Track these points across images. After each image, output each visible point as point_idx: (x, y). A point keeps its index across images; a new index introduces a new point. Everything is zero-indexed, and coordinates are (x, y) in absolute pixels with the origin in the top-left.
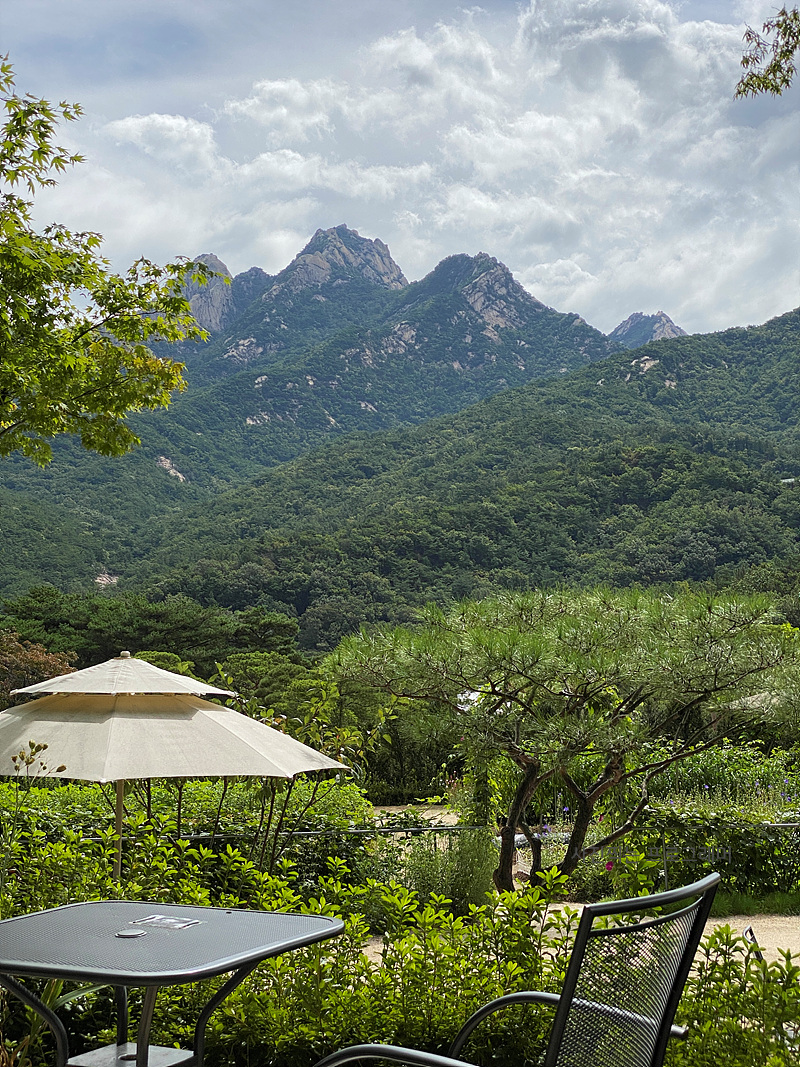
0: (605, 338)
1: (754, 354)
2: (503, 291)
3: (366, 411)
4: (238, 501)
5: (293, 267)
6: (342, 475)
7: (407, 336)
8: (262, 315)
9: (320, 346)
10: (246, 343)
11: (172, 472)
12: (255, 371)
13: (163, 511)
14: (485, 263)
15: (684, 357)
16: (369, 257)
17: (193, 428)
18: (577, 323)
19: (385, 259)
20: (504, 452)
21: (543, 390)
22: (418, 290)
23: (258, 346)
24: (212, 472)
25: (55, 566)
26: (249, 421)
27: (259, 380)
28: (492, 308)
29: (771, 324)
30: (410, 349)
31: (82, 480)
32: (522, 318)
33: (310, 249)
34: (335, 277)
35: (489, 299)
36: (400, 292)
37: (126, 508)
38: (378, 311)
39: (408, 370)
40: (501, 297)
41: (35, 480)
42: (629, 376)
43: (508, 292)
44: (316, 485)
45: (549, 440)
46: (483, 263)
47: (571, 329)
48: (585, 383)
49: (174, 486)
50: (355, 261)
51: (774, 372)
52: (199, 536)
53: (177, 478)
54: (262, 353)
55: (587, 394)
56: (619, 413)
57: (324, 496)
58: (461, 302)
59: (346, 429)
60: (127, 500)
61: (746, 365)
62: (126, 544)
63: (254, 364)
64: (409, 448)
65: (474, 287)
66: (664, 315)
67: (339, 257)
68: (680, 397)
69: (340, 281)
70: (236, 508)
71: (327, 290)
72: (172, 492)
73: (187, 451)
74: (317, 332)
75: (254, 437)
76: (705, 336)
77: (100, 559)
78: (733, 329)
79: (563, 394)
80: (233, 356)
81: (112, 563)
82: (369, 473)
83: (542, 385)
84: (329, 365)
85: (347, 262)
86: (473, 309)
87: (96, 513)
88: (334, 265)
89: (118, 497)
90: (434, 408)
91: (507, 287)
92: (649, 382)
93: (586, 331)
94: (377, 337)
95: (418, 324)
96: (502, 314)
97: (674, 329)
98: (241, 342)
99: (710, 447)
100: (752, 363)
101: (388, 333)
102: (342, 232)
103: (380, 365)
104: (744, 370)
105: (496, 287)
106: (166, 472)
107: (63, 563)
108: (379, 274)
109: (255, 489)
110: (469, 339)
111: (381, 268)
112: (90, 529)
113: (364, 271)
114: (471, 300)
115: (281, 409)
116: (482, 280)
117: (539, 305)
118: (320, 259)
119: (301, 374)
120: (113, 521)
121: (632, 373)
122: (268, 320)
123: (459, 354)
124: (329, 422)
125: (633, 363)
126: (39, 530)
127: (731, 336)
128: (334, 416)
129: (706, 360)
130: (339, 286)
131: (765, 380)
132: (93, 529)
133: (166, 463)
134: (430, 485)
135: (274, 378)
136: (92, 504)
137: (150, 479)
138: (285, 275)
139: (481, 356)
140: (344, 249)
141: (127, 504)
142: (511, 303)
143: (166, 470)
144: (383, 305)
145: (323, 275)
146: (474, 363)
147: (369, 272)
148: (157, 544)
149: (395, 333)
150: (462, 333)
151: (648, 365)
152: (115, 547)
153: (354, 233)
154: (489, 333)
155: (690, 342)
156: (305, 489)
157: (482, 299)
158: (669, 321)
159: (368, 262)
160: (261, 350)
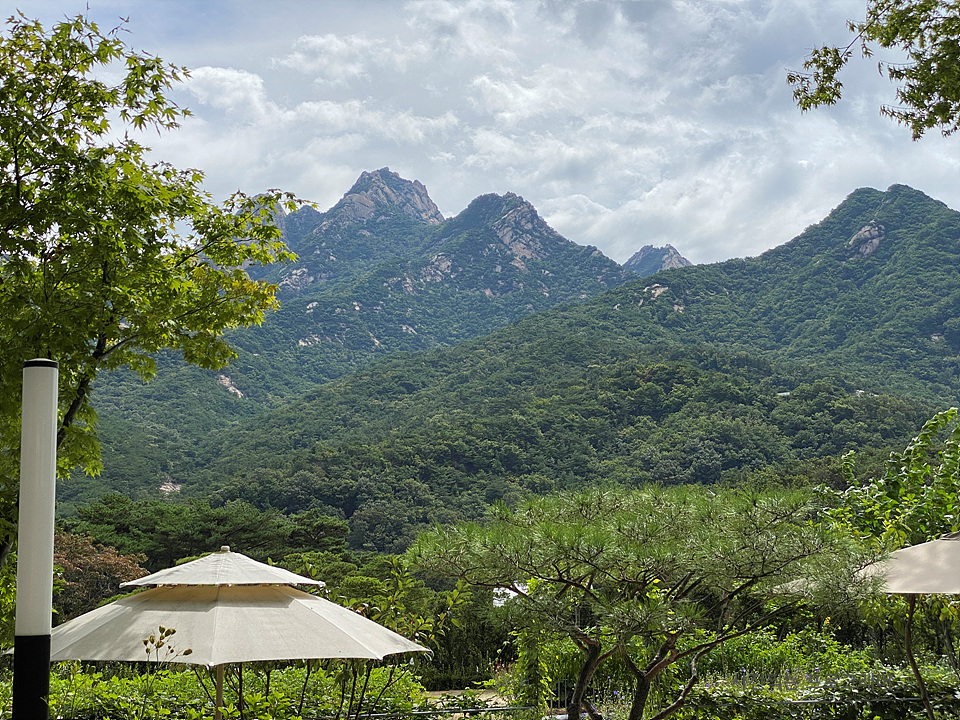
0: (620, 268)
1: (751, 282)
2: (529, 226)
3: (407, 333)
4: (292, 415)
5: (341, 205)
6: (385, 391)
7: (443, 266)
8: (313, 248)
9: (366, 275)
10: (299, 272)
11: (231, 389)
12: (307, 298)
13: (223, 425)
14: (513, 202)
15: (691, 285)
16: (409, 196)
17: (250, 349)
18: (595, 254)
19: (424, 198)
20: (531, 370)
21: (565, 314)
22: (453, 226)
23: (309, 275)
24: (268, 388)
25: (123, 476)
26: (301, 343)
27: (310, 305)
28: (519, 241)
29: (766, 256)
30: (446, 277)
31: (149, 397)
32: (546, 250)
33: (355, 190)
34: (378, 213)
35: (517, 233)
36: (437, 227)
37: (189, 422)
38: (417, 244)
39: (445, 297)
40: (527, 232)
41: (105, 397)
42: (642, 301)
43: (534, 228)
44: (362, 400)
45: (572, 358)
46: (510, 201)
47: (590, 260)
48: (602, 307)
49: (233, 401)
50: (397, 200)
51: (768, 298)
52: (255, 447)
53: (236, 395)
54: (313, 282)
55: (605, 317)
56: (633, 334)
57: (369, 410)
58: (491, 236)
59: (389, 350)
60: (190, 415)
61: (744, 292)
62: (189, 454)
63: (306, 292)
64: (446, 366)
65: (504, 222)
66: (672, 248)
67: (383, 196)
68: (688, 320)
69: (383, 217)
70: (290, 421)
71: (372, 225)
72: (230, 407)
73: (245, 370)
74: (363, 263)
75: (306, 357)
76: (708, 266)
77: (165, 468)
78: (732, 260)
79: (584, 317)
80: (287, 284)
81: (176, 472)
82: (410, 389)
83: (564, 310)
84: (374, 293)
85: (389, 201)
86: (502, 243)
87: (162, 427)
88: (378, 204)
89: (181, 412)
90: (468, 331)
91: (532, 223)
92: (659, 307)
93: (603, 261)
94: (417, 266)
95: (453, 256)
96: (528, 246)
97: (682, 260)
98: (294, 272)
99: (714, 363)
100: (750, 290)
101: (426, 263)
102: (385, 174)
103: (420, 292)
104: (743, 296)
105: (523, 223)
106: (226, 389)
107: (131, 473)
108: (418, 212)
109: (307, 404)
110: (499, 269)
111: (420, 207)
112: (156, 441)
113: (405, 208)
114: (500, 235)
115: (329, 332)
116: (510, 216)
117: (561, 239)
118: (363, 197)
119: (349, 300)
120: (177, 435)
121: (644, 298)
122: (318, 252)
123: (491, 283)
124: (373, 344)
125: (645, 290)
126: (108, 443)
127: (730, 267)
128: (378, 338)
129: (709, 287)
130: (383, 222)
131: (762, 305)
132: (159, 441)
133: (226, 381)
134: (465, 400)
135: (323, 304)
136: (158, 419)
137: (211, 396)
138: (333, 212)
139: (510, 284)
140: (387, 189)
141: (190, 418)
142: (537, 237)
143: (226, 388)
144: (422, 239)
145: (368, 213)
146: (503, 290)
147: (409, 209)
148: (217, 454)
149: (433, 263)
150: (492, 263)
151: (659, 292)
152: (178, 458)
153: (396, 175)
154: (517, 263)
155: (696, 271)
156: (352, 403)
157: (511, 233)
158: (676, 252)
159: (409, 200)
160: (312, 279)
